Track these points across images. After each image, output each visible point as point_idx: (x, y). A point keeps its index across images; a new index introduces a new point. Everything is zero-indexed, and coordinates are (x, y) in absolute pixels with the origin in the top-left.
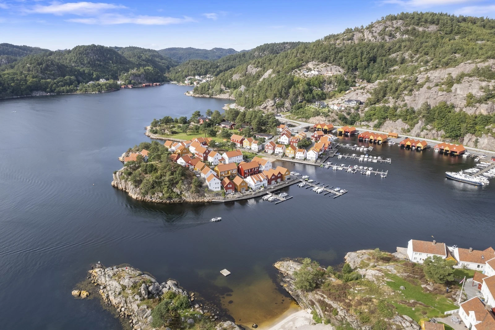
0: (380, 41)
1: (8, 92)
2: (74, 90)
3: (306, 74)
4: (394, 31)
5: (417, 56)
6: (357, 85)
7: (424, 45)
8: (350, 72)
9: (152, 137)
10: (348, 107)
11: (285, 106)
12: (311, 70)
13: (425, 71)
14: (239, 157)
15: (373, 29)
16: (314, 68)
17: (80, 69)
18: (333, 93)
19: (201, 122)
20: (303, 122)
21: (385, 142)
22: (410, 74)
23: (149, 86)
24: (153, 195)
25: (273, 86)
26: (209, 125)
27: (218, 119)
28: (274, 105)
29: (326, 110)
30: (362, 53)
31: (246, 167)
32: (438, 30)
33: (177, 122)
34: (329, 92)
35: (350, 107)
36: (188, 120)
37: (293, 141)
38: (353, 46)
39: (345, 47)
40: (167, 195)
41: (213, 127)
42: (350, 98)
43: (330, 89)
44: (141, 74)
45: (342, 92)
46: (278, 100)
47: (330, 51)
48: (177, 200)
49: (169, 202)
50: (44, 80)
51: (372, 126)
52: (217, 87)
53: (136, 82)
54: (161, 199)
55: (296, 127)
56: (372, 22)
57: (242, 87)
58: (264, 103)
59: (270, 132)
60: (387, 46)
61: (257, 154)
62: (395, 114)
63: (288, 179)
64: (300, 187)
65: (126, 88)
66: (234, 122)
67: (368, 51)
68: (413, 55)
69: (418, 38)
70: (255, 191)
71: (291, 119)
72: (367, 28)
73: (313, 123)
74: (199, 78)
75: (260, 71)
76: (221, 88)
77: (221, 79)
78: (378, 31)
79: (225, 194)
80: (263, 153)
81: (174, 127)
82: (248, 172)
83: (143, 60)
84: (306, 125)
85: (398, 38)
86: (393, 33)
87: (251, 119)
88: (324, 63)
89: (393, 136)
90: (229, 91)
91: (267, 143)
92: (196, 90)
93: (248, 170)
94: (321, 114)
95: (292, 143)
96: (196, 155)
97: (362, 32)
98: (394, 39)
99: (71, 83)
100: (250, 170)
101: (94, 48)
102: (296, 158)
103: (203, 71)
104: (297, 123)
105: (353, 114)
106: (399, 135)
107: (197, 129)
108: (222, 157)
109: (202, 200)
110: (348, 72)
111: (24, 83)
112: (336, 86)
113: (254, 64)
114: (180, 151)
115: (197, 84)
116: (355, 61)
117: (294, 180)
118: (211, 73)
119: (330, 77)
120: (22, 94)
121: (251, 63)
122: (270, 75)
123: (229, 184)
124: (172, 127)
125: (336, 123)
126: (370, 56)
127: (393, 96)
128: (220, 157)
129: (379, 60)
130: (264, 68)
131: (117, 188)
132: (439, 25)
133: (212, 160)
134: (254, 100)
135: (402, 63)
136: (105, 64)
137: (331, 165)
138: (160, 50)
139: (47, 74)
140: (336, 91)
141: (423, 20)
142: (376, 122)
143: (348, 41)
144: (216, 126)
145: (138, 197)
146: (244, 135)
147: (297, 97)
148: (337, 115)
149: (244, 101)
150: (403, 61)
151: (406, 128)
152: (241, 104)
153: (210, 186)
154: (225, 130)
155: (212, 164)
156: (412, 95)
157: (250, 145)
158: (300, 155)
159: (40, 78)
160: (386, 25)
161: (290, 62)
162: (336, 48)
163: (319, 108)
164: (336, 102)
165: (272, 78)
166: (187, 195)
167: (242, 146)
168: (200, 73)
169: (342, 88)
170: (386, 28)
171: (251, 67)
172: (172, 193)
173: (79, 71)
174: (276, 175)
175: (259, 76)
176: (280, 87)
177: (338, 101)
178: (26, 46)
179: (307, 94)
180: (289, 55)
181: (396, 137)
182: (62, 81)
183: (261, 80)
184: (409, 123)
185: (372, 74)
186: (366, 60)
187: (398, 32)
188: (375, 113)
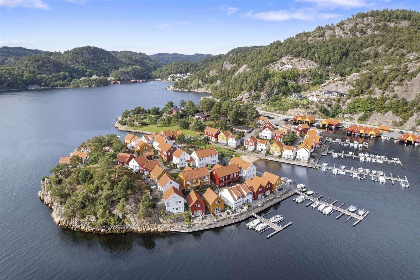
0: (351, 37)
1: (5, 85)
2: (67, 84)
3: (280, 68)
4: (365, 27)
5: (392, 50)
6: (331, 78)
7: (398, 39)
8: (323, 66)
9: (120, 129)
10: (328, 98)
11: (261, 98)
12: (285, 65)
13: (416, 60)
14: (212, 156)
15: (344, 26)
16: (288, 63)
17: (75, 67)
18: (308, 86)
19: (174, 113)
20: (281, 114)
21: (378, 137)
22: (397, 63)
23: (136, 82)
24: (82, 218)
25: (249, 79)
26: (182, 116)
27: (191, 110)
28: (250, 97)
29: (305, 102)
30: (334, 48)
31: (221, 172)
32: (410, 26)
33: (149, 113)
34: (304, 85)
35: (330, 99)
36: (160, 111)
37: (277, 135)
38: (325, 42)
39: (317, 43)
40: (101, 220)
41: (186, 118)
42: (329, 90)
43: (304, 82)
44: (129, 72)
45: (316, 85)
46: (253, 92)
47: (302, 47)
48: (116, 228)
49: (105, 232)
50: (39, 75)
51: (356, 119)
52: (195, 82)
53: (125, 79)
54: (93, 227)
55: (274, 119)
56: (342, 20)
57: (218, 82)
58: (240, 95)
59: (248, 125)
60: (359, 41)
61: (235, 150)
62: (383, 106)
63: (279, 190)
64: (297, 203)
65: (115, 83)
66: (209, 113)
67: (340, 46)
68: (387, 49)
69: (390, 34)
70: (235, 213)
71: (267, 111)
72: (338, 26)
73: (291, 116)
74: (180, 76)
75: (235, 67)
76: (198, 83)
77: (198, 75)
78: (349, 28)
79: (190, 218)
80: (242, 150)
81: (145, 118)
82: (225, 179)
83: (133, 61)
84: (286, 117)
85: (369, 34)
86: (364, 29)
87: (227, 109)
88: (297, 58)
89: (384, 130)
90: (206, 85)
91: (247, 138)
92: (176, 85)
93: (225, 177)
94: (300, 106)
95: (276, 138)
96: (159, 153)
97: (333, 29)
98: (365, 35)
99: (65, 78)
100: (227, 177)
101: (89, 49)
102: (283, 156)
103: (184, 69)
104: (275, 115)
105: (334, 105)
106: (391, 129)
107: (169, 120)
108: (191, 158)
109: (156, 228)
110: (321, 66)
111: (21, 78)
112: (310, 79)
113: (229, 60)
114: (139, 148)
115: (178, 81)
116: (327, 55)
117: (287, 192)
118: (191, 72)
119: (304, 71)
120: (18, 88)
121: (226, 60)
122: (245, 70)
123: (197, 202)
124: (143, 119)
125: (316, 115)
126: (343, 51)
127: (380, 86)
128: (188, 157)
129: (351, 54)
130: (239, 64)
131: (43, 201)
132: (411, 21)
133: (177, 161)
134: (230, 93)
135: (375, 57)
136: (98, 63)
137: (329, 168)
138: (151, 55)
139: (43, 70)
140: (310, 85)
141: (394, 16)
142: (362, 114)
143: (319, 37)
144: (189, 118)
145: (61, 220)
146: (219, 128)
147: (273, 89)
148: (318, 107)
149: (219, 94)
150: (377, 55)
151: (398, 121)
152: (217, 96)
153: (168, 206)
154: (198, 122)
155: (178, 166)
156: (403, 85)
157: (227, 140)
158: (288, 153)
159: (36, 73)
160: (357, 22)
161: (264, 57)
162: (308, 44)
163: (297, 99)
164: (315, 94)
165: (247, 72)
166: (132, 220)
167: (218, 140)
168: (181, 72)
169: (317, 81)
170: (356, 25)
171: (227, 64)
172: (110, 216)
173: (74, 68)
174: (264, 185)
175: (234, 71)
176: (255, 79)
177: (316, 92)
178: (38, 50)
179: (283, 86)
180: (262, 51)
181: (388, 131)
182: (56, 77)
183: (236, 74)
184: (401, 115)
185: (345, 68)
186: (338, 55)
187: (369, 28)
188: (359, 105)
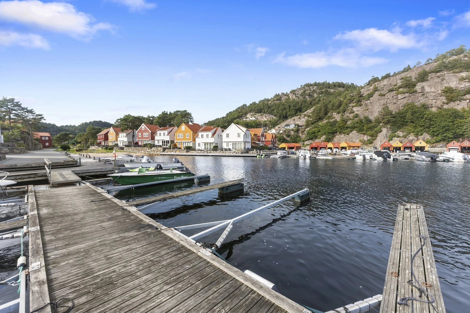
0: (302, 99)
4: (312, 92)
15: (296, 92)
16: (251, 117)
30: (290, 106)
35: (288, 130)
38: (282, 103)
39: (276, 104)
47: (264, 107)
56: (294, 89)
60: (309, 101)
62: (346, 126)
67: (294, 105)
72: (291, 93)
78: (299, 94)
85: (316, 96)
88: (259, 114)
98: (312, 97)
102: (197, 148)
105: (293, 135)
119: (265, 121)
126: (297, 108)
127: (338, 111)
132: (345, 88)
143: (277, 101)
151: (366, 139)
156: (362, 105)
158: (205, 140)
162: (268, 105)
170: (305, 91)
181: (359, 147)
184: (368, 133)
186: (293, 110)
187: (315, 93)
188: (319, 130)
